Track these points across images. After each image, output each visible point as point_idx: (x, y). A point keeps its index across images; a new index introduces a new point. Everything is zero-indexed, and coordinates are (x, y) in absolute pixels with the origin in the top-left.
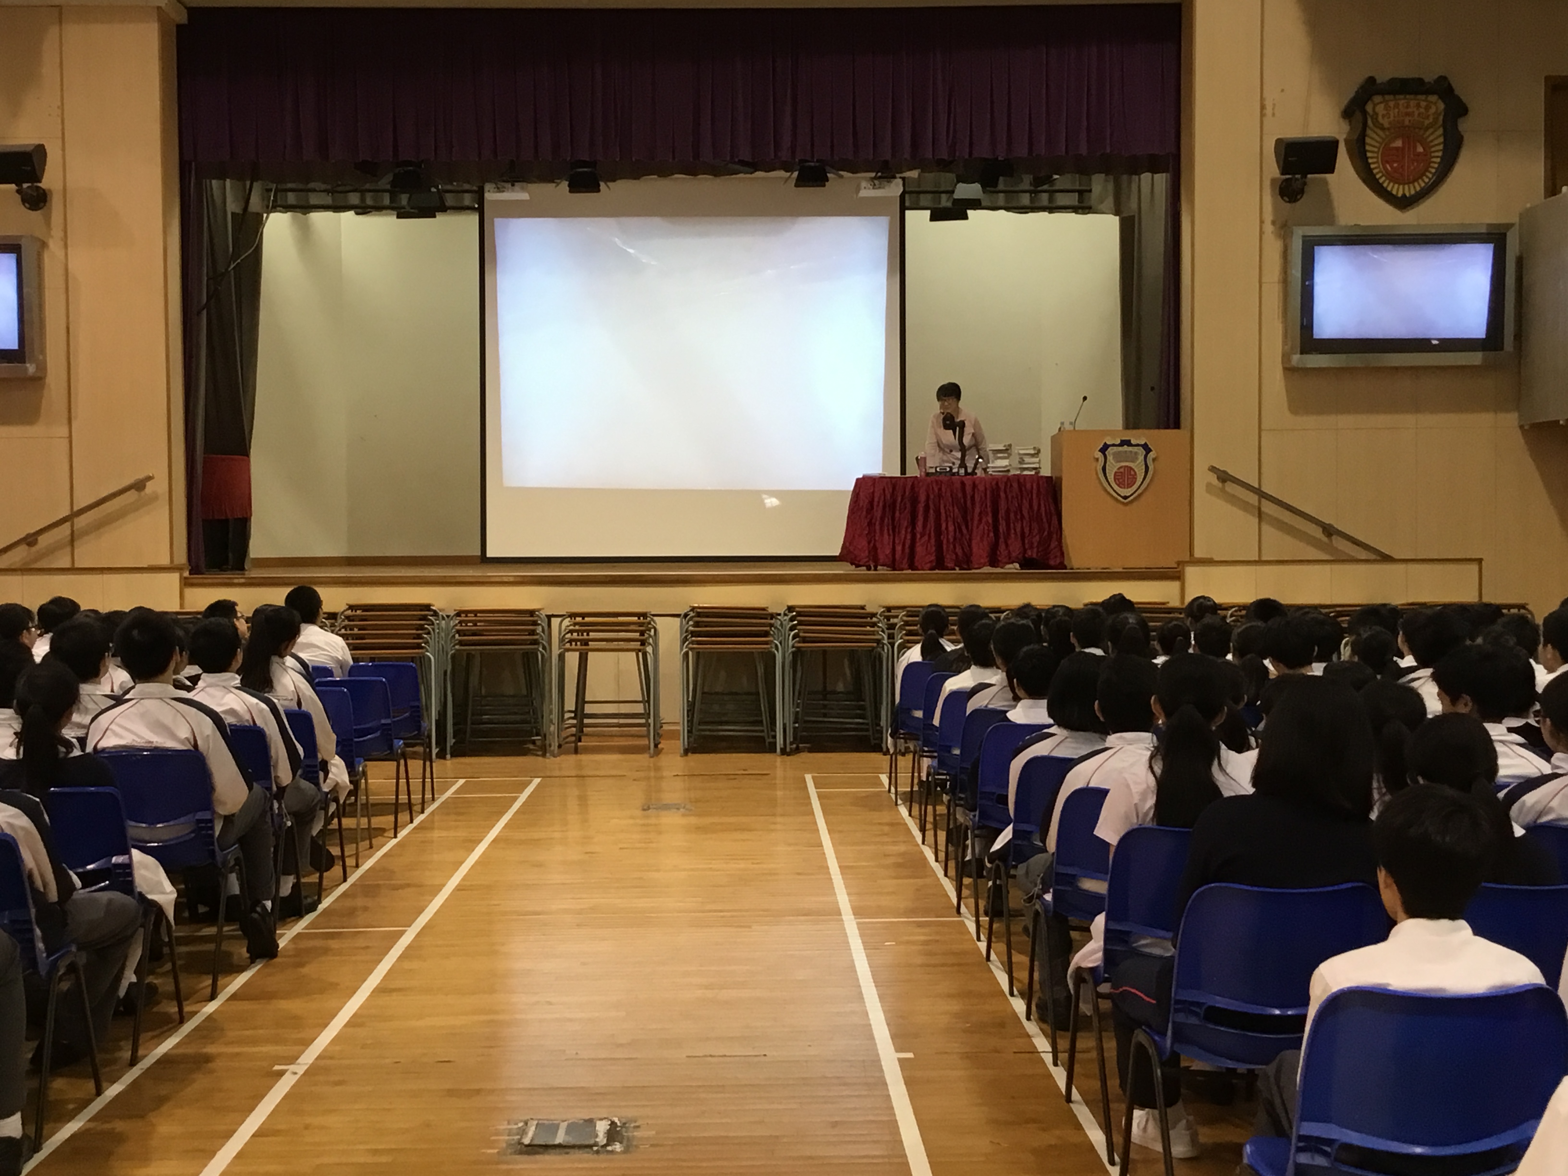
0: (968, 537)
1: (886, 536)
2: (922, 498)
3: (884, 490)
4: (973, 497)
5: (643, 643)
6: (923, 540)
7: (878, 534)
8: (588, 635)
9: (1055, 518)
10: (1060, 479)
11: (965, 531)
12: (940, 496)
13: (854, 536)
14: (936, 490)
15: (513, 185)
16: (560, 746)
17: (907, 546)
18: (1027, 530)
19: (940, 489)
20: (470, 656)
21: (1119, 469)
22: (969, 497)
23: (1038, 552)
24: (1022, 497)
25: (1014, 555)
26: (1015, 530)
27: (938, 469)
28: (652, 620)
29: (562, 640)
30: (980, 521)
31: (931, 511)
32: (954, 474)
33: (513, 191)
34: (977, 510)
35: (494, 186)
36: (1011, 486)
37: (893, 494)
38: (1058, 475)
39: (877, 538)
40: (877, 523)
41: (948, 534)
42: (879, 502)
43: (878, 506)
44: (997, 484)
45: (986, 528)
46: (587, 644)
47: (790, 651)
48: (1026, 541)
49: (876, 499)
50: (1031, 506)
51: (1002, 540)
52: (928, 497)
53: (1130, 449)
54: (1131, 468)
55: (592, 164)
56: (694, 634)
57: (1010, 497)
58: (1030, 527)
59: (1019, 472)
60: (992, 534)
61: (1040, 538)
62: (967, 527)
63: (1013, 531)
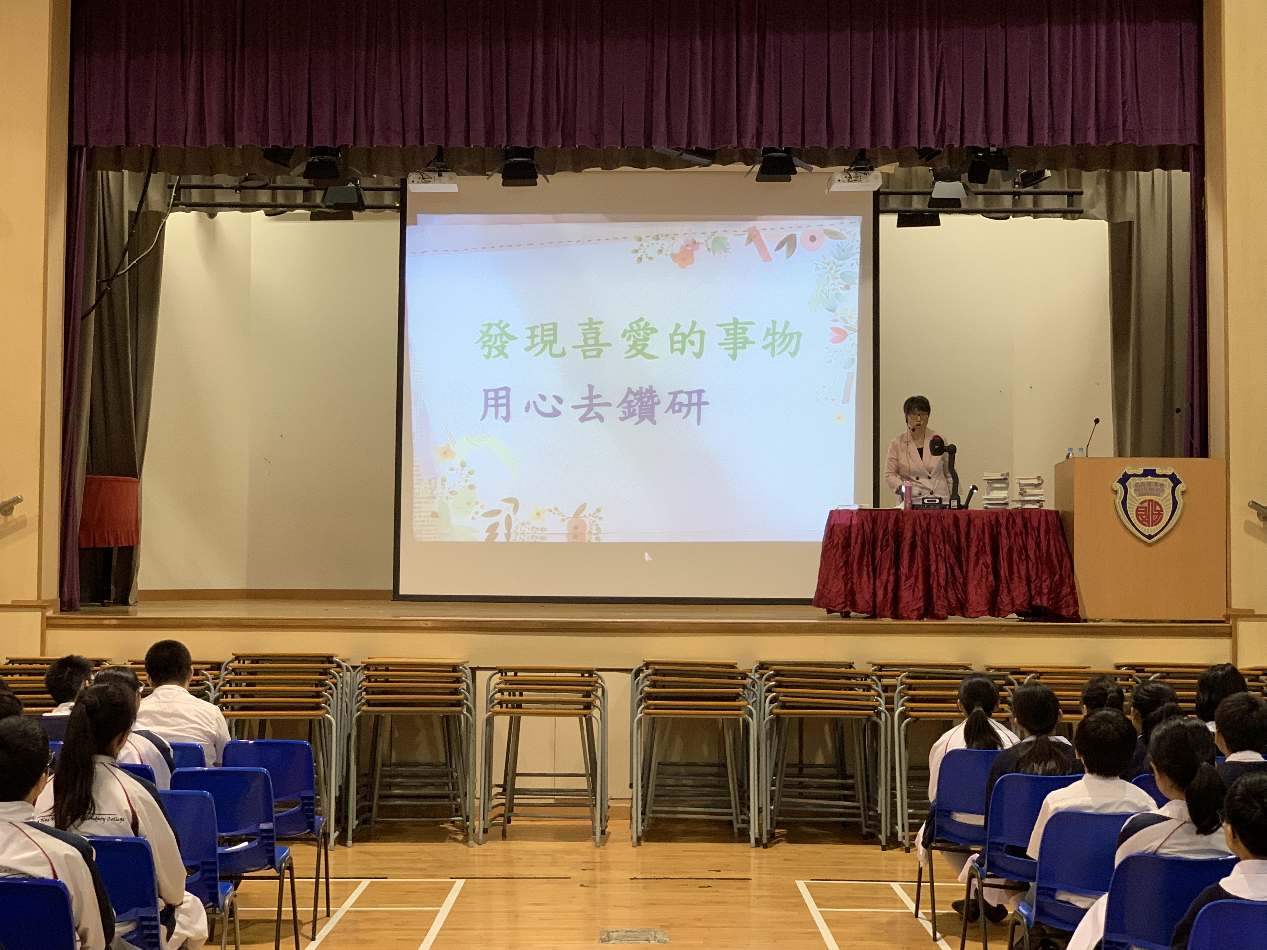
0: (961, 580)
1: (865, 578)
2: (908, 535)
3: (863, 524)
4: (968, 534)
5: (588, 706)
6: (909, 583)
7: (855, 576)
8: (521, 695)
9: (1066, 561)
10: (1071, 514)
11: (957, 572)
12: (928, 531)
13: (827, 578)
14: (924, 524)
15: (440, 175)
16: (485, 831)
17: (889, 590)
18: (1033, 573)
19: (929, 524)
20: (378, 718)
21: (1141, 503)
22: (963, 534)
23: (1048, 600)
24: (1027, 534)
25: (1018, 602)
26: (1019, 572)
27: (926, 501)
28: (600, 677)
29: (490, 700)
30: (977, 562)
31: (919, 549)
32: (944, 507)
33: (440, 182)
34: (974, 550)
35: (419, 176)
36: (1014, 521)
37: (873, 530)
38: (1067, 509)
39: (855, 581)
40: (856, 562)
41: (938, 576)
42: (857, 539)
43: (856, 543)
44: (997, 519)
45: (985, 570)
46: (519, 706)
47: (767, 719)
48: (1033, 587)
49: (854, 535)
50: (1038, 545)
51: (1004, 584)
52: (915, 533)
53: (1155, 480)
54: (1157, 503)
55: (529, 153)
56: (649, 696)
57: (1012, 534)
58: (1037, 568)
59: (1018, 505)
60: (991, 578)
61: (1051, 582)
62: (961, 569)
63: (1016, 574)
